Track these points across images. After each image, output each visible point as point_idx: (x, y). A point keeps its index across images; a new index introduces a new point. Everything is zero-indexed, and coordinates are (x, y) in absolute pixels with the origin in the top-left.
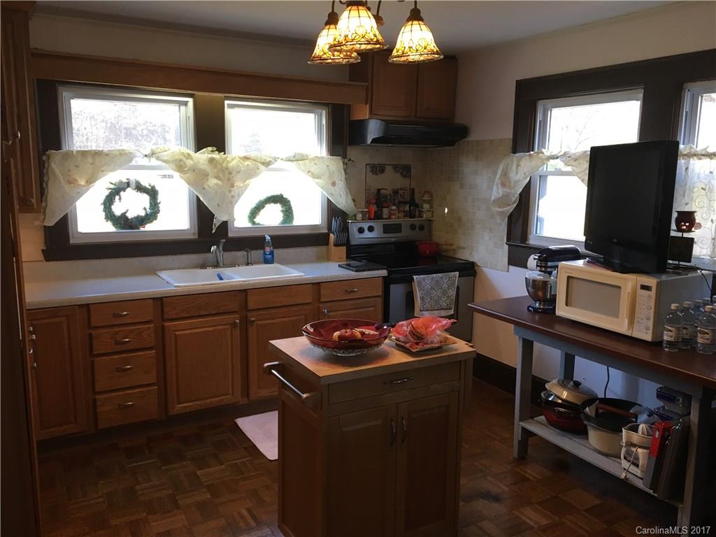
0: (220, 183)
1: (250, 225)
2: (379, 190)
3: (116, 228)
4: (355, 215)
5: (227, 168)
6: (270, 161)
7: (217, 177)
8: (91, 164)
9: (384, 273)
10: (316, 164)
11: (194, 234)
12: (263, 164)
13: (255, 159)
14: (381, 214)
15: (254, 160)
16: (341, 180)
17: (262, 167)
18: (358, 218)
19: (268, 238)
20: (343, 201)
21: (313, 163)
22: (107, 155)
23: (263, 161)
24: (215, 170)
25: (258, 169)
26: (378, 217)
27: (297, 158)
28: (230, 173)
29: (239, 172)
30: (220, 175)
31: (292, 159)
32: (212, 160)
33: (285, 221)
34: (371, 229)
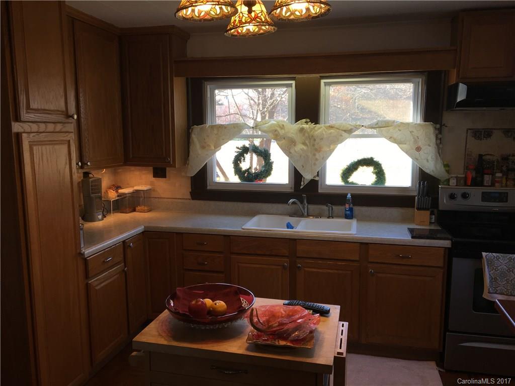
0: (305, 148)
1: (343, 184)
2: (481, 156)
3: (240, 180)
4: (448, 180)
5: (312, 136)
6: (351, 129)
7: (304, 144)
8: (216, 135)
9: (447, 243)
10: (400, 130)
11: (291, 188)
12: (345, 131)
13: (338, 127)
14: (482, 181)
15: (337, 129)
16: (429, 146)
17: (345, 134)
18: (450, 184)
19: (349, 196)
20: (432, 166)
21: (397, 130)
22: (225, 128)
23: (344, 129)
24: (303, 138)
25: (341, 136)
26: (477, 183)
27: (380, 125)
28: (315, 140)
29: (322, 139)
30: (307, 142)
31: (374, 126)
32: (302, 130)
33: (377, 182)
34: (465, 196)
